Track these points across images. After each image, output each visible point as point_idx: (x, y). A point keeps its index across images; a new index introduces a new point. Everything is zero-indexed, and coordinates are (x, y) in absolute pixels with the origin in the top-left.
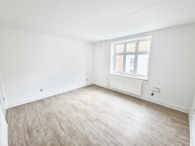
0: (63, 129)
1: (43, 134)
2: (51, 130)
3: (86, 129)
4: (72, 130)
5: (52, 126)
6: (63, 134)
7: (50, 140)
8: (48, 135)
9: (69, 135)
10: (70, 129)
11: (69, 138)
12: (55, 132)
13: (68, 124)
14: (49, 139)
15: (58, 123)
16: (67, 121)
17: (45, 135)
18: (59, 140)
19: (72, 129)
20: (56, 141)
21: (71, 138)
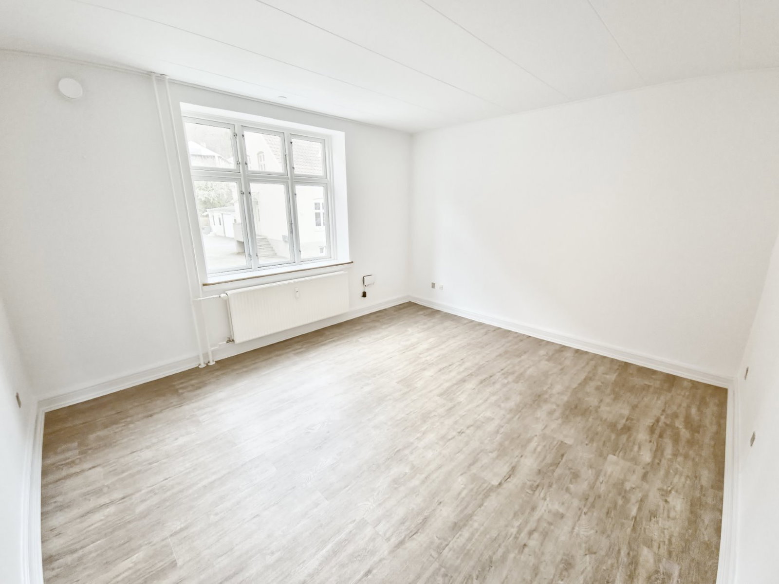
0: (513, 470)
1: (562, 533)
2: (534, 509)
3: (488, 414)
4: (507, 443)
5: (516, 515)
6: (529, 464)
7: (567, 490)
8: (556, 507)
9: (524, 447)
10: (502, 451)
11: (533, 444)
12: (534, 488)
13: (485, 460)
14: (567, 496)
15: (493, 496)
16: (474, 470)
17: (562, 516)
18: (552, 465)
19: (501, 444)
20: (558, 471)
21: (530, 440)
